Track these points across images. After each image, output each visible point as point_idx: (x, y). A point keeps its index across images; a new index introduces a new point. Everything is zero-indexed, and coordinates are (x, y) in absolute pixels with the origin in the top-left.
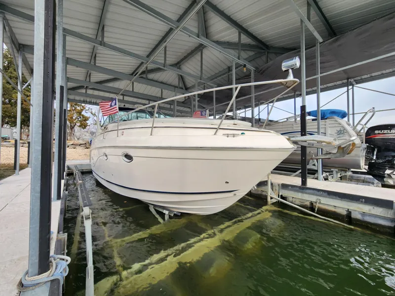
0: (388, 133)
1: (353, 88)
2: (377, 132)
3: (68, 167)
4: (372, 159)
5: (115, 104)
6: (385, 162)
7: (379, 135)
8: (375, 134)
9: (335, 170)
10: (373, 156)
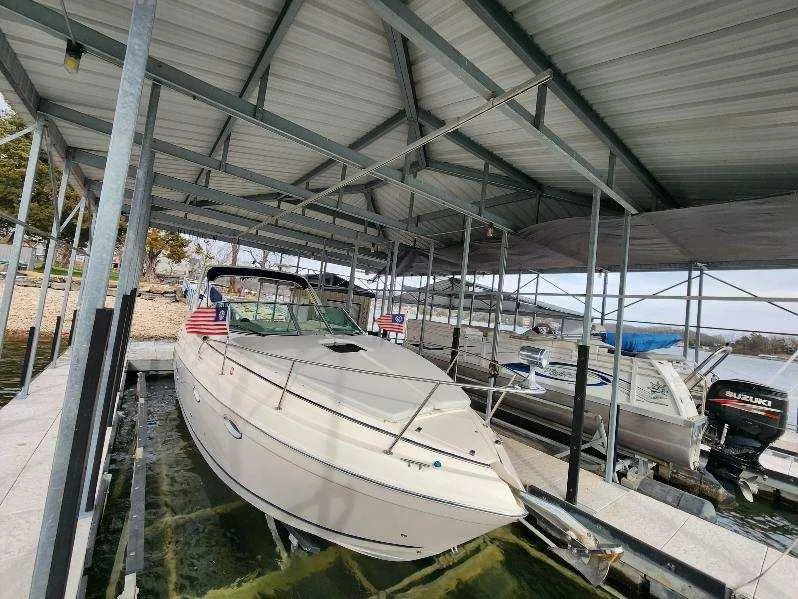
0: (749, 403)
1: (701, 276)
2: (729, 394)
3: (130, 365)
4: (718, 444)
5: (224, 319)
6: (741, 456)
7: (734, 401)
8: (727, 397)
9: (642, 459)
10: (720, 438)
